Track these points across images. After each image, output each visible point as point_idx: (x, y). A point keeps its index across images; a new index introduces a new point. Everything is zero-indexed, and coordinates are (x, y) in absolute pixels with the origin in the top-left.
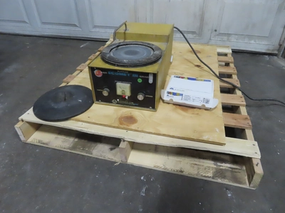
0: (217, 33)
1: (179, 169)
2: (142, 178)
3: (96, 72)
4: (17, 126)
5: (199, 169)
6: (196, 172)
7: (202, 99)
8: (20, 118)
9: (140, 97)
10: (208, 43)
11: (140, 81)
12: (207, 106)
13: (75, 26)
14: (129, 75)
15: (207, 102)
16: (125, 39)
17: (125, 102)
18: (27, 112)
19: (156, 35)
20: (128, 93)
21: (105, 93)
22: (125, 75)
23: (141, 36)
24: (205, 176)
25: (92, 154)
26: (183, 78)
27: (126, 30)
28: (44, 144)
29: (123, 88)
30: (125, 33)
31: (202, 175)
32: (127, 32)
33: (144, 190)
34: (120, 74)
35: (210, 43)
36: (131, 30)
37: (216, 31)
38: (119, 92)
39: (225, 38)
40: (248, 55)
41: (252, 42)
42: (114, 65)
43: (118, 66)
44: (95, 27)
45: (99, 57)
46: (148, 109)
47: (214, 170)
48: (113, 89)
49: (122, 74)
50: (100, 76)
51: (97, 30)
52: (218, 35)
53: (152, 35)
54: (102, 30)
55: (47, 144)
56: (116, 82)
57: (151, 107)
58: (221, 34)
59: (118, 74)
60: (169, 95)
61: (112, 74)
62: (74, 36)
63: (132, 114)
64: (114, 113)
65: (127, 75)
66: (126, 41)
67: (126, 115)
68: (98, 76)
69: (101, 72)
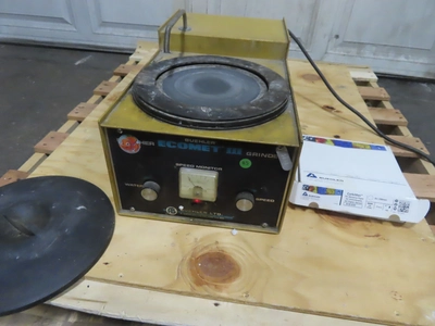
0: (340, 41)
3: (122, 141)
7: (391, 202)
9: (245, 205)
10: (322, 59)
11: (246, 164)
12: (403, 217)
13: (62, 20)
14: (216, 150)
15: (405, 208)
16: (183, 50)
17: (200, 213)
19: (258, 42)
20: (210, 193)
21: (149, 195)
22: (205, 149)
23: (221, 43)
26: (322, 141)
27: (185, 28)
29: (198, 181)
30: (183, 36)
32: (187, 33)
34: (192, 147)
35: (326, 60)
36: (196, 29)
37: (337, 37)
38: (186, 190)
39: (353, 51)
40: (394, 83)
41: (402, 58)
42: (174, 122)
43: (185, 124)
44: (104, 24)
45: (129, 98)
46: (258, 228)
48: (170, 183)
49: (198, 148)
50: (133, 151)
51: (109, 30)
52: (341, 45)
53: (249, 42)
54: (120, 32)
56: (179, 167)
57: (265, 224)
58: (346, 44)
59: (185, 147)
60: (308, 193)
61: (170, 146)
62: (62, 41)
63: (220, 246)
64: (173, 245)
65: (211, 150)
66: (186, 54)
67: (206, 247)
68: (128, 151)
69: (138, 142)
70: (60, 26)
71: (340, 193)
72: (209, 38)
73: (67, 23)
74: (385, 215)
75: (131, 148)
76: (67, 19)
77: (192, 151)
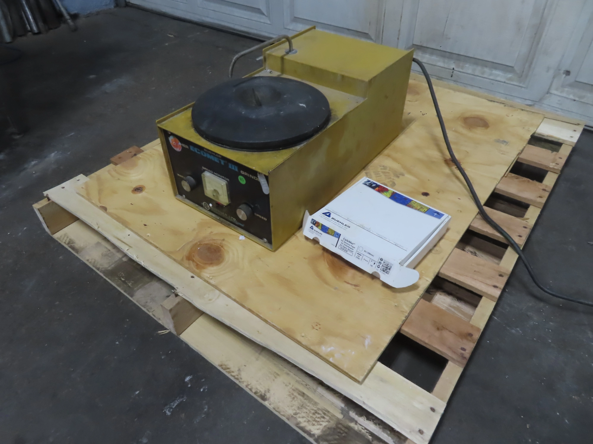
1: (262, 390)
2: (187, 379)
3: (172, 140)
4: (36, 206)
5: (302, 407)
6: (290, 412)
7: (377, 259)
8: (45, 193)
9: (242, 214)
11: (242, 180)
12: (383, 277)
14: (222, 163)
15: (387, 269)
16: (282, 72)
17: (223, 214)
18: (63, 185)
20: (224, 199)
21: (186, 186)
22: (216, 160)
24: (302, 429)
25: (132, 296)
27: (290, 51)
28: (73, 248)
29: (216, 186)
31: (297, 424)
32: (288, 57)
33: (175, 405)
34: (209, 156)
37: (568, 73)
38: (209, 192)
46: (260, 242)
47: (332, 424)
49: (212, 158)
50: (178, 150)
52: (571, 85)
55: (77, 251)
56: (204, 171)
57: (265, 240)
58: (577, 84)
59: (205, 155)
60: (315, 227)
61: (196, 151)
62: (255, 32)
63: (224, 242)
64: (194, 230)
65: (220, 161)
66: (285, 76)
67: (214, 240)
68: (175, 149)
69: (180, 144)
70: (255, 17)
71: (338, 235)
72: (302, 64)
73: (263, 14)
74: (370, 270)
75: (177, 147)
76: (264, 10)
77: (209, 159)
